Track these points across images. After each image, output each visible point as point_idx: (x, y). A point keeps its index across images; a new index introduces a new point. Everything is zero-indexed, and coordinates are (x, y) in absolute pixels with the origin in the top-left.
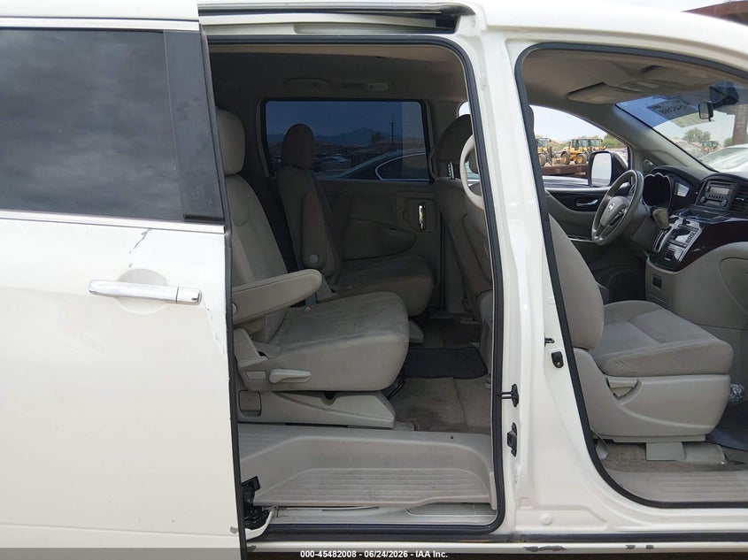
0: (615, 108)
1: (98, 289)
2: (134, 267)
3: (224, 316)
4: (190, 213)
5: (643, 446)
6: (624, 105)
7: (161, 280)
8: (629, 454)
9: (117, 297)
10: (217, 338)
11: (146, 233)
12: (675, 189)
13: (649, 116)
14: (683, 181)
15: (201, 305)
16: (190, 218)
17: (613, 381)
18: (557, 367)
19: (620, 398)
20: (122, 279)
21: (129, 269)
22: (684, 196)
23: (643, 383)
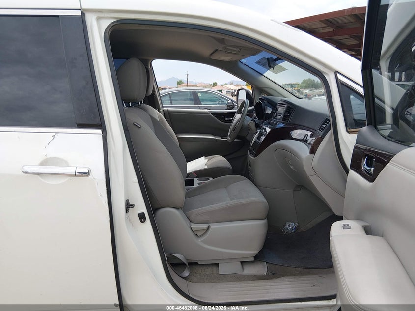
0: (240, 63)
1: (28, 171)
2: (48, 156)
3: (105, 182)
4: (81, 122)
5: (217, 265)
6: (243, 61)
7: (66, 163)
8: (208, 271)
9: (39, 174)
10: (101, 195)
11: (54, 135)
12: (265, 110)
13: (259, 68)
14: (270, 105)
15: (90, 177)
16: (80, 126)
17: (195, 226)
18: (142, 221)
19: (201, 236)
20: (42, 164)
21: (45, 157)
22: (270, 113)
23: (211, 227)
